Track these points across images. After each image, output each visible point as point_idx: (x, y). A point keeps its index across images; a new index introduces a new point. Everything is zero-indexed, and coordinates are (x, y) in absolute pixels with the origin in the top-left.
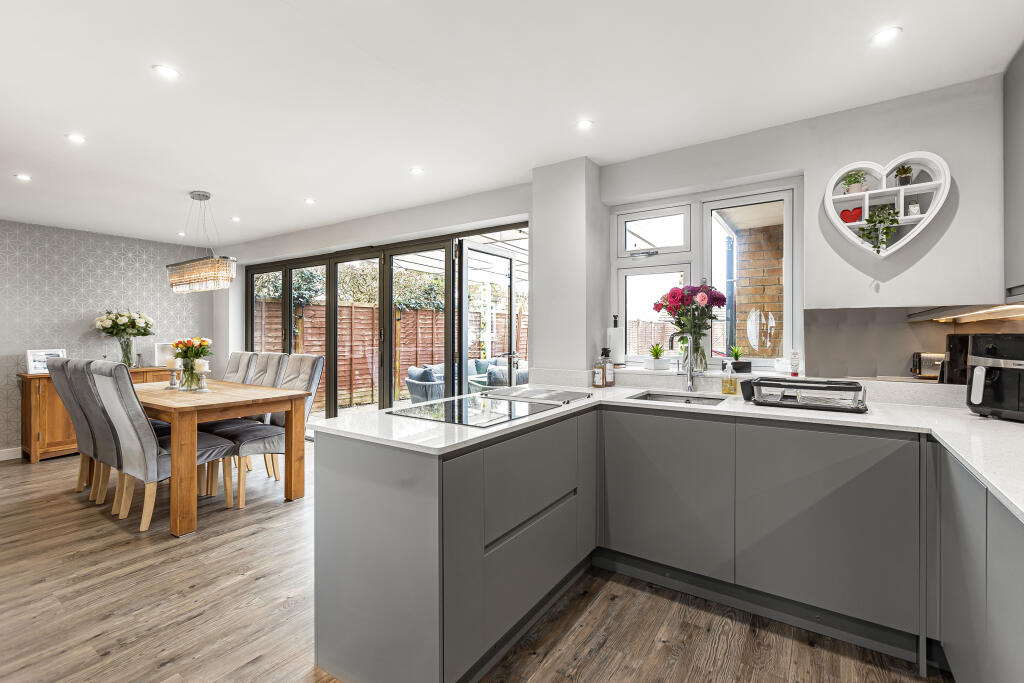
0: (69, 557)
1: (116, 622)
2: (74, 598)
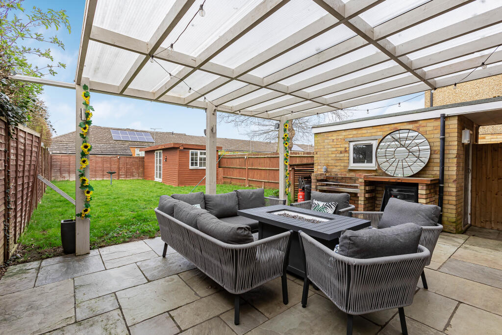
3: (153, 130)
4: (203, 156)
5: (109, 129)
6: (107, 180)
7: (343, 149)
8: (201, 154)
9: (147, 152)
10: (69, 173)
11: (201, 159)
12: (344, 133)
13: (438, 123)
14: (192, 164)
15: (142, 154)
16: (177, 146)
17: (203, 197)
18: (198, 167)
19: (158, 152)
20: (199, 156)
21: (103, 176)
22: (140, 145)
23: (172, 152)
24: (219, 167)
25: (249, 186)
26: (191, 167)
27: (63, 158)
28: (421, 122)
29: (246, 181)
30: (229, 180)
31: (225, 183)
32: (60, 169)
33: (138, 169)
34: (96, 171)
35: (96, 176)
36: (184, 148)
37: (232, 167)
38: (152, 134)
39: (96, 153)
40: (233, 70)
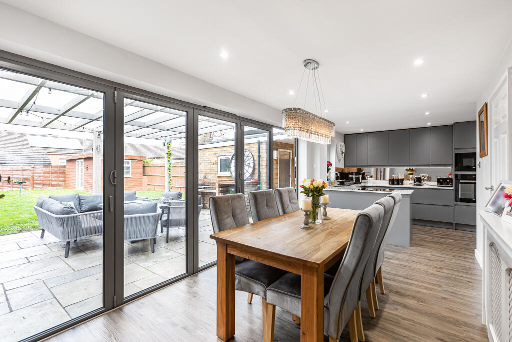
0: (424, 302)
1: (432, 272)
2: (437, 285)
4: (126, 165)
7: (214, 161)
9: (68, 161)
12: (215, 150)
13: (257, 146)
15: (64, 163)
17: (77, 196)
19: (80, 161)
24: (144, 175)
28: (251, 145)
30: (153, 187)
31: (149, 190)
33: (57, 178)
35: (2, 187)
40: (93, 115)
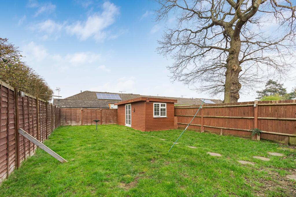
3: (120, 93)
4: (163, 107)
5: (95, 92)
6: (94, 125)
8: (162, 106)
9: (119, 106)
10: (71, 120)
11: (161, 109)
14: (155, 113)
15: (116, 107)
16: (144, 100)
18: (160, 116)
19: (128, 105)
20: (160, 107)
21: (92, 122)
22: (113, 102)
23: (139, 105)
24: (175, 116)
25: (205, 132)
26: (154, 116)
27: (67, 110)
29: (201, 128)
30: (183, 126)
31: (179, 128)
32: (65, 118)
33: (113, 117)
34: (87, 119)
35: (87, 122)
36: (150, 101)
37: (186, 116)
38: (120, 95)
39: (87, 107)
